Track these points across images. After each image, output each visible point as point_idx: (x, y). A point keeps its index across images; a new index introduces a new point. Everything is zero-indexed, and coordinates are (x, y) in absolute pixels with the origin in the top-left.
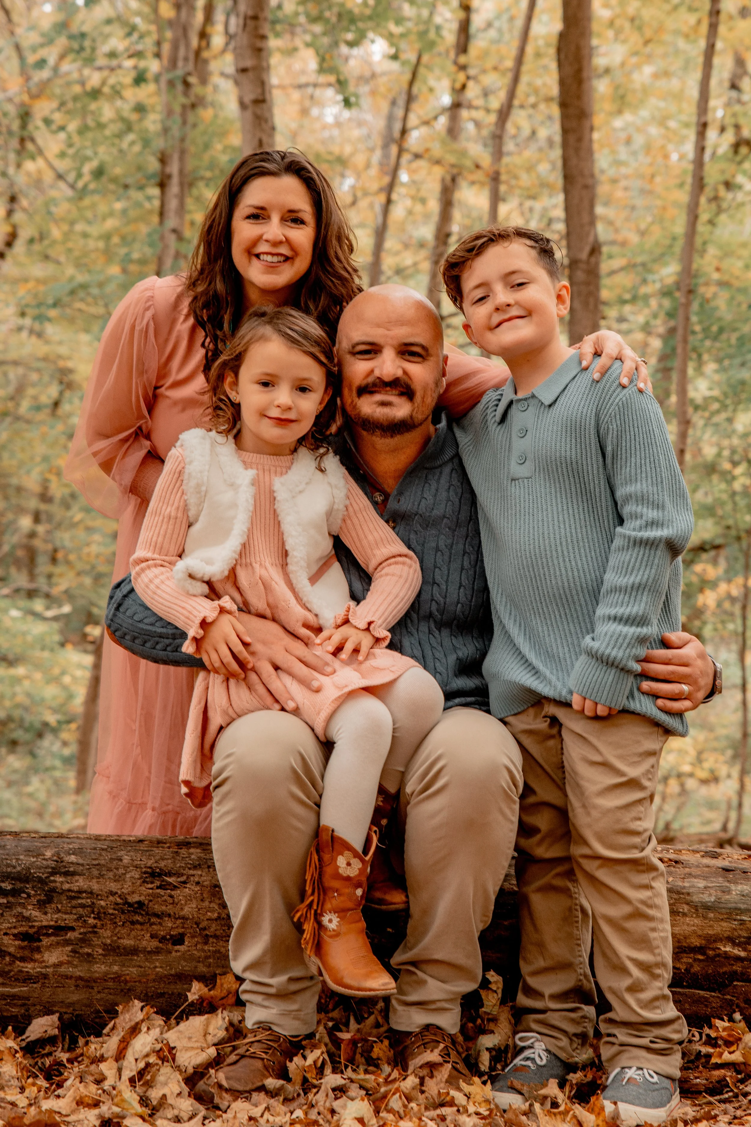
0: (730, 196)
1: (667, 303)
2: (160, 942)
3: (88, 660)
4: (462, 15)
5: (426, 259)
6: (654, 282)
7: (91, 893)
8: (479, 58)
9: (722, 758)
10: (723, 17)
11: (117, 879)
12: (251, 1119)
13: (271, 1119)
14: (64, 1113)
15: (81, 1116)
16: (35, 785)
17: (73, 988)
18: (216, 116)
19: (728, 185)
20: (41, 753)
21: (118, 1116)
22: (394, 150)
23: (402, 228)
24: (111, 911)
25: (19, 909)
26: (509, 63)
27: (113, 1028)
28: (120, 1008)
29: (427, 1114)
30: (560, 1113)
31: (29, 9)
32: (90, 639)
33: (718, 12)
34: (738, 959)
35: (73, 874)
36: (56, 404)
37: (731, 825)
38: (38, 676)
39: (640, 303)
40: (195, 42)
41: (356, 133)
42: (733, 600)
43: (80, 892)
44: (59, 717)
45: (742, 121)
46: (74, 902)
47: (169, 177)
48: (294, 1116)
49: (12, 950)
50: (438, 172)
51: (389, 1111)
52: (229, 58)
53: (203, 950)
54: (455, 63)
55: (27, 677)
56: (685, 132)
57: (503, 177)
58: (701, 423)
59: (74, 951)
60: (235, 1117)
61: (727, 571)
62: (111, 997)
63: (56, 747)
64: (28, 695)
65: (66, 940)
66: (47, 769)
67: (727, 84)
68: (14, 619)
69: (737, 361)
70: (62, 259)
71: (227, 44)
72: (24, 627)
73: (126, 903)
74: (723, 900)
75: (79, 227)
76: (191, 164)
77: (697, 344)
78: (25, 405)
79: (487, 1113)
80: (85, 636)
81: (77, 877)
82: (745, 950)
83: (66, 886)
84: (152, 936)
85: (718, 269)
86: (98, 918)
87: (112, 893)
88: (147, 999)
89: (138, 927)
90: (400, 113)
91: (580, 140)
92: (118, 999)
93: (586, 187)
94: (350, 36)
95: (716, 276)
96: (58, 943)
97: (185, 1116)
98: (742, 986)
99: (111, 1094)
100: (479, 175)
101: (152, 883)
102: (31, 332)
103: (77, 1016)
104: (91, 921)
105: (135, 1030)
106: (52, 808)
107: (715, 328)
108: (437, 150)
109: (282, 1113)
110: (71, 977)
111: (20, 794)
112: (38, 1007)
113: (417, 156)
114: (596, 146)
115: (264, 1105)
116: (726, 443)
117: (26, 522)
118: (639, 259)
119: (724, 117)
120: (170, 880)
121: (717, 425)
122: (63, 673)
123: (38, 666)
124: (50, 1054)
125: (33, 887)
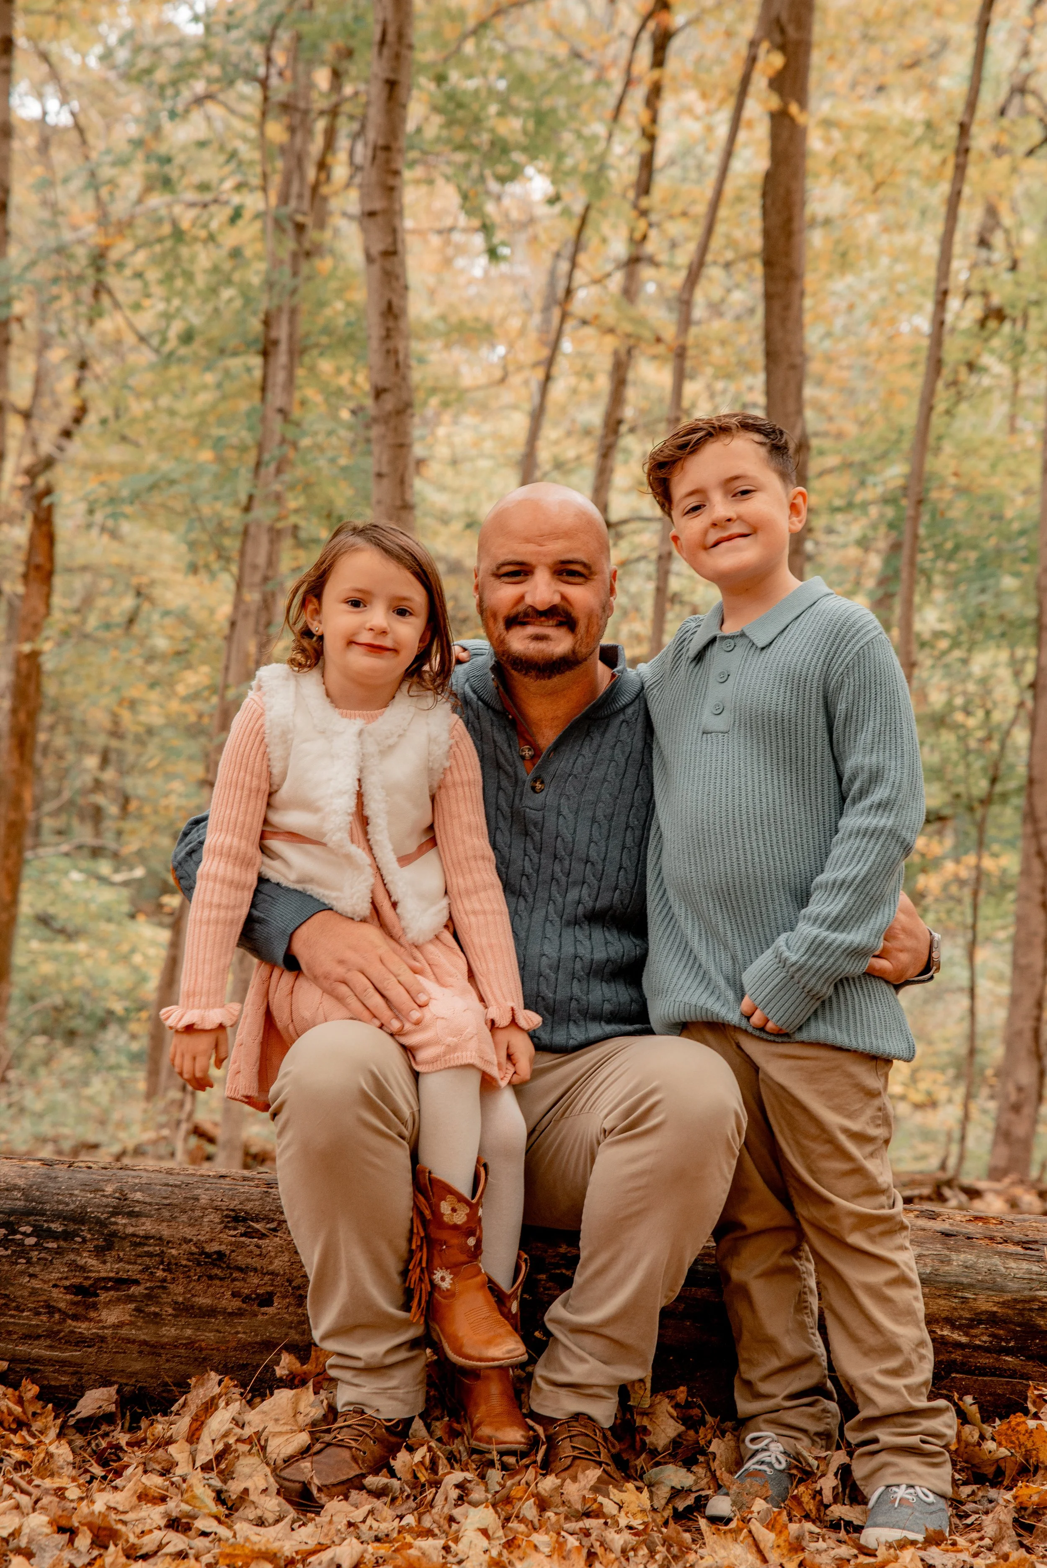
0: (973, 380)
1: (890, 512)
2: (244, 1302)
3: (165, 935)
4: (644, 146)
5: (592, 450)
6: (875, 485)
7: (160, 1239)
8: (664, 201)
9: (941, 1078)
10: (973, 156)
11: (193, 1223)
12: (350, 1524)
13: (375, 1525)
14: (121, 1509)
15: (143, 1514)
16: (97, 1086)
17: (135, 1355)
18: (335, 268)
19: (971, 366)
20: (104, 1048)
21: (188, 1515)
22: (556, 313)
23: (563, 410)
24: (184, 1262)
25: (72, 1256)
26: (701, 209)
27: (184, 1405)
28: (192, 1381)
29: (567, 1526)
30: (730, 1531)
31: (109, 128)
32: (167, 910)
33: (967, 151)
34: (958, 1345)
35: (138, 1215)
36: (131, 621)
37: (952, 1162)
38: (103, 954)
39: (857, 512)
40: (311, 173)
41: (509, 290)
42: (962, 883)
43: (147, 1237)
44: (127, 1004)
45: (991, 286)
46: (140, 1250)
47: (275, 343)
48: (403, 1523)
49: (62, 1305)
50: (610, 343)
51: (522, 1520)
52: (354, 195)
53: (296, 1314)
54: (635, 206)
55: (88, 955)
56: (918, 299)
57: (691, 352)
58: (929, 662)
59: (137, 1309)
60: (331, 1522)
61: (956, 847)
62: (183, 1367)
63: (123, 1040)
64: (91, 977)
65: (128, 1296)
66: (111, 1068)
67: (974, 239)
68: (75, 883)
69: (977, 586)
70: (143, 441)
71: (352, 177)
72: (87, 894)
73: (203, 1253)
74: (941, 1272)
75: (165, 401)
76: (303, 326)
77: (927, 565)
78: (93, 622)
79: (641, 1527)
80: (160, 906)
81: (143, 1220)
82: (966, 1334)
83: (130, 1230)
84: (234, 1295)
85: (956, 474)
86: (168, 1270)
87: (187, 1241)
88: (224, 1370)
89: (217, 1282)
90: (564, 266)
91: (787, 307)
92: (191, 1369)
93: (793, 367)
94: (502, 169)
95: (953, 481)
96: (119, 1300)
97: (270, 1517)
98: (962, 1379)
99: (182, 1488)
100: (661, 349)
101: (235, 1229)
102: (103, 529)
103: (141, 1388)
104: (160, 1274)
105: (210, 1407)
106: (116, 1116)
107: (949, 545)
108: (610, 315)
109: (390, 1518)
110: (133, 1342)
111: (78, 1096)
112: (93, 1376)
113: (584, 322)
114: (807, 318)
115: (367, 1507)
116: (959, 688)
117: (92, 762)
118: (858, 457)
119: (968, 280)
120: (257, 1226)
121: (947, 666)
122: (133, 951)
123: (102, 941)
124: (106, 1435)
125: (89, 1230)
